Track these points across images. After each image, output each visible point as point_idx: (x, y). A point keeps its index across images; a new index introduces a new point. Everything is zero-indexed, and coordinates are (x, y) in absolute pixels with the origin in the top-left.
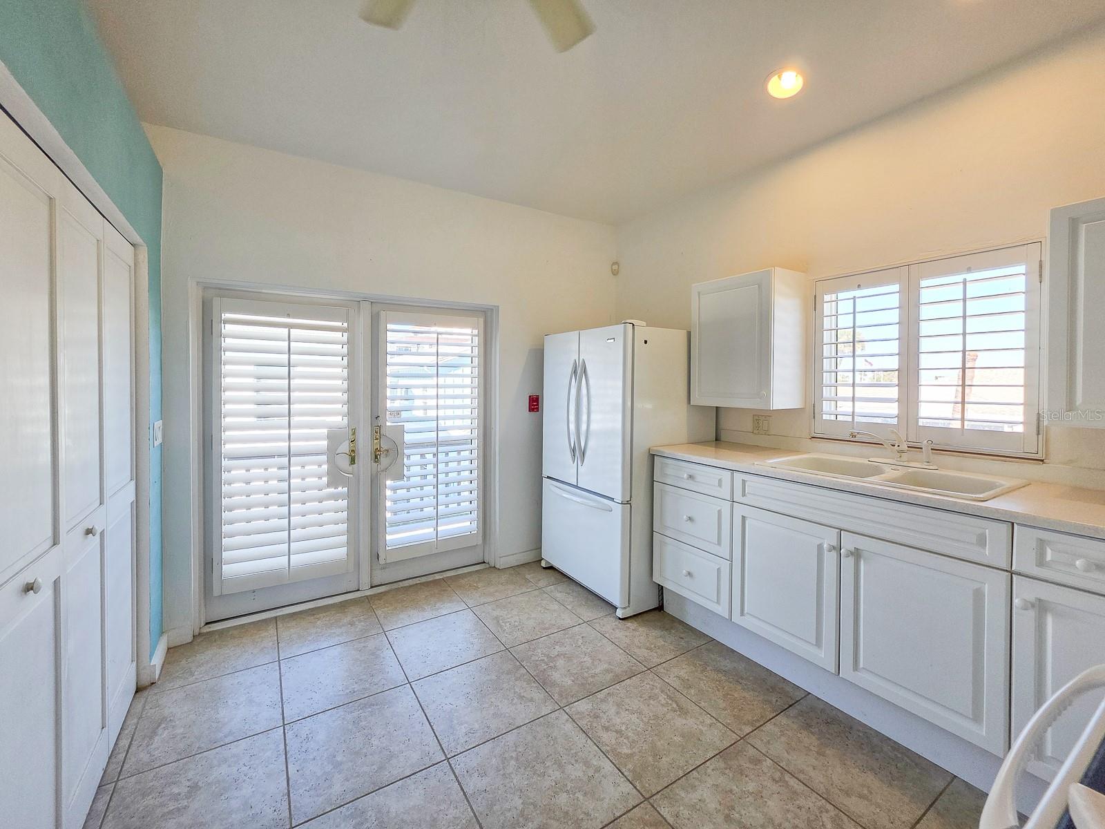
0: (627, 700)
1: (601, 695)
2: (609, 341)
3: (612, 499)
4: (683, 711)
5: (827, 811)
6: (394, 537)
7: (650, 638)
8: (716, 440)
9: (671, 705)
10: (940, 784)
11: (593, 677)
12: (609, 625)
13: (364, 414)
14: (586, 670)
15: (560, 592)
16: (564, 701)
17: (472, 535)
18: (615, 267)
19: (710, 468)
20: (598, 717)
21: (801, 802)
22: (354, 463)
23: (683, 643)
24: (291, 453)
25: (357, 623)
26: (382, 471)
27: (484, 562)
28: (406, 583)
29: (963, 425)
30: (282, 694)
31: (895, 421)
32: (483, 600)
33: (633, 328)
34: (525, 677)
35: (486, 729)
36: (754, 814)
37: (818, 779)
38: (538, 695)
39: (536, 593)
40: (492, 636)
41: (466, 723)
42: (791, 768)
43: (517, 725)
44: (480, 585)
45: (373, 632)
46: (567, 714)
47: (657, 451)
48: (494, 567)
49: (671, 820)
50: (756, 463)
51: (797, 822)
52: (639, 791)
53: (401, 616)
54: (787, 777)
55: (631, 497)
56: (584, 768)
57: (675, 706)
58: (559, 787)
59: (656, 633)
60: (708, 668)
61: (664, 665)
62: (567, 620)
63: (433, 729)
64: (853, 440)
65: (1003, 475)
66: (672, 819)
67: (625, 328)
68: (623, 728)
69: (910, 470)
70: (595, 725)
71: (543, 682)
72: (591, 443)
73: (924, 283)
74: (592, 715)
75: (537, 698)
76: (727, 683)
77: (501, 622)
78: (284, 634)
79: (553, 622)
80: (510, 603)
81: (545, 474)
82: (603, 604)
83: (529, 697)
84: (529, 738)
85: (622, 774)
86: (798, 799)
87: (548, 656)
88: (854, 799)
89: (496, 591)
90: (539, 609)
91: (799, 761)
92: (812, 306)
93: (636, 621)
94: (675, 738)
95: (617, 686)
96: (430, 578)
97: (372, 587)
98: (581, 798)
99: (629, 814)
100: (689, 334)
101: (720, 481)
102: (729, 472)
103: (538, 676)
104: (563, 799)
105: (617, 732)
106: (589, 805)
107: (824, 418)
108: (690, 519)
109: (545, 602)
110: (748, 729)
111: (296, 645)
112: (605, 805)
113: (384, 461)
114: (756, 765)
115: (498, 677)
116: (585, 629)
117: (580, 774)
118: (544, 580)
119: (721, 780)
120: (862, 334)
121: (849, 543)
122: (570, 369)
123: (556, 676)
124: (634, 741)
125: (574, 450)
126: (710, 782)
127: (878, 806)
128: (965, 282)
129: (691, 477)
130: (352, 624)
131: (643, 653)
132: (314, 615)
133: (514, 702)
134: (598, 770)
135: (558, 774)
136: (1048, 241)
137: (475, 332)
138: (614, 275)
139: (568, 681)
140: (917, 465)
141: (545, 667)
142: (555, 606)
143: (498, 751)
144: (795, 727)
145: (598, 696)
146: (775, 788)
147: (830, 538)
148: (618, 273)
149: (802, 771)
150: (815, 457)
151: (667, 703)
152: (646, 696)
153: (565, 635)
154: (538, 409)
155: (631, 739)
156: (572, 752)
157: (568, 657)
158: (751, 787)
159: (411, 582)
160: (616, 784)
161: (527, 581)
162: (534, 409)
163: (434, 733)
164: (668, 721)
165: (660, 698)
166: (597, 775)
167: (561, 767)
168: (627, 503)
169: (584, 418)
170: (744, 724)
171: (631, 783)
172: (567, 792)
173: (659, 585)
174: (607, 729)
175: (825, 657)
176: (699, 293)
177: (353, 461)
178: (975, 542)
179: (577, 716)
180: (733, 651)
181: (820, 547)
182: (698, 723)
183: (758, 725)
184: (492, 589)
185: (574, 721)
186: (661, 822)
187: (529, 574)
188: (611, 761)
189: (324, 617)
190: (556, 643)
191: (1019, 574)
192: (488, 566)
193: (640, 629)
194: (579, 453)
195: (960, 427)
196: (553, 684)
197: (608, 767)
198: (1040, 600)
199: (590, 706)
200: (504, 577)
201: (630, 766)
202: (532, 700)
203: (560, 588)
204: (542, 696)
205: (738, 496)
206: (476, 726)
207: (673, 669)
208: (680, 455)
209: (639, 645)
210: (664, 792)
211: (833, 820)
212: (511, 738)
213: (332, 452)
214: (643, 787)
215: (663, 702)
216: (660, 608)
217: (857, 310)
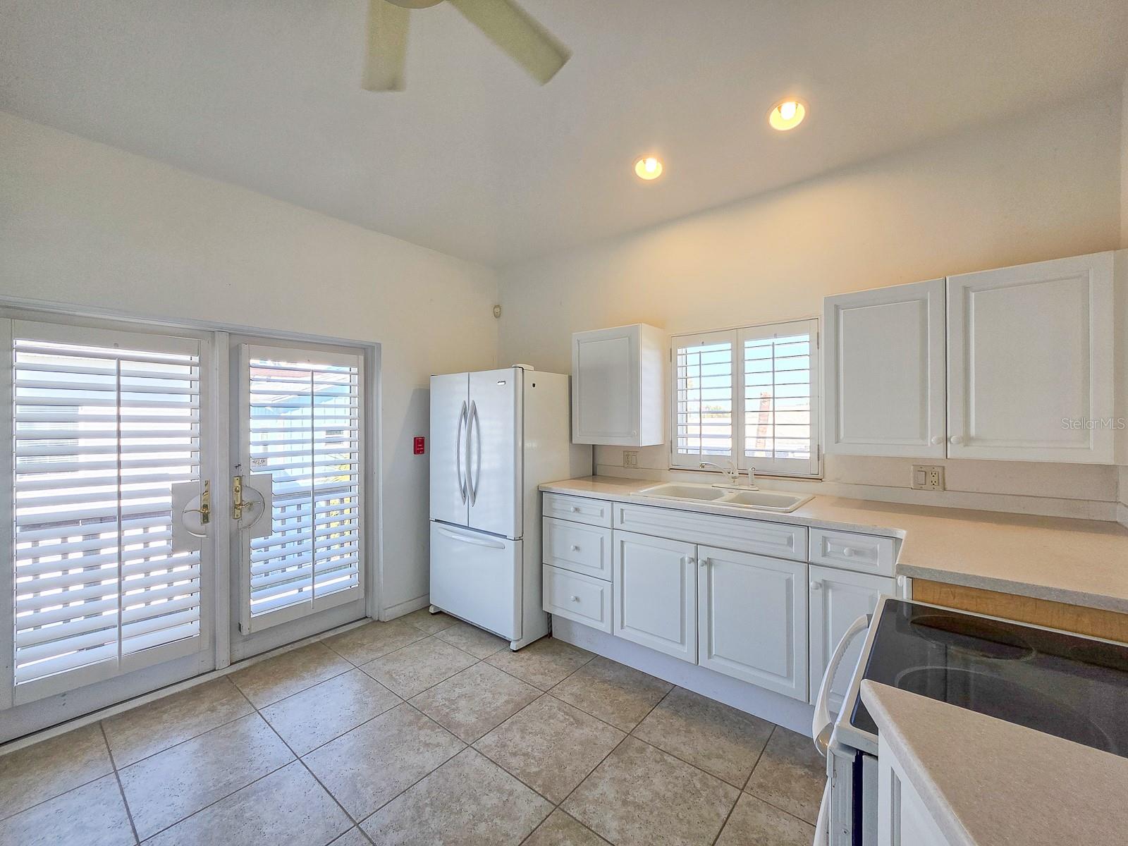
0: (530, 725)
1: (504, 726)
2: (500, 384)
3: (505, 537)
4: (579, 723)
5: (696, 775)
6: (260, 603)
7: (544, 665)
8: (593, 475)
9: (568, 720)
10: (767, 733)
11: (495, 710)
12: (505, 659)
13: (220, 464)
14: (488, 705)
15: (453, 636)
16: (471, 739)
17: (352, 589)
18: (497, 310)
19: (590, 501)
20: (504, 746)
21: (677, 773)
22: (208, 521)
23: (572, 663)
24: (122, 514)
25: (219, 707)
26: (245, 528)
27: (366, 617)
28: (276, 653)
29: (774, 455)
30: (128, 809)
31: (729, 453)
32: (371, 656)
33: (523, 372)
34: (428, 724)
35: (394, 784)
36: (644, 793)
37: (687, 751)
38: (443, 739)
39: (428, 639)
40: (387, 691)
41: (372, 783)
42: (668, 749)
43: (427, 772)
44: (365, 641)
45: (244, 713)
46: (476, 750)
47: (545, 487)
48: (378, 620)
49: (579, 818)
50: (631, 493)
51: (675, 789)
52: (549, 801)
53: (276, 689)
54: (666, 757)
55: (523, 533)
56: (498, 795)
57: (572, 720)
58: (477, 818)
59: (547, 658)
60: (596, 681)
61: (558, 686)
62: (463, 661)
63: (335, 800)
64: (702, 470)
65: (798, 491)
66: (580, 816)
67: (515, 371)
68: (530, 750)
69: (742, 492)
70: (503, 753)
71: (447, 726)
72: (483, 483)
73: (747, 344)
74: (499, 745)
75: (443, 742)
76: (613, 691)
77: (394, 675)
78: (117, 740)
79: (450, 666)
80: (401, 655)
81: (433, 516)
82: (496, 641)
83: (435, 743)
84: (441, 781)
85: (534, 790)
86: (675, 772)
87: (449, 700)
88: (714, 761)
89: (385, 645)
90: (433, 655)
91: (673, 741)
92: (669, 359)
93: (529, 651)
94: (575, 748)
95: (519, 714)
96: (305, 643)
97: (231, 664)
98: (499, 822)
99: (544, 824)
100: (570, 378)
101: (602, 512)
102: (610, 503)
103: (441, 721)
104: (482, 828)
105: (524, 755)
106: (506, 826)
107: (679, 452)
108: (577, 548)
109: (437, 648)
110: (633, 725)
111: (138, 748)
112: (522, 822)
113: (247, 516)
114: (642, 753)
115: (400, 731)
116: (483, 668)
117: (495, 801)
118: (434, 626)
119: (617, 773)
120: (706, 382)
121: (704, 554)
122: (458, 411)
123: (459, 717)
124: (540, 759)
125: (464, 492)
126: (608, 776)
127: (730, 761)
128: (773, 345)
129: (577, 510)
130: (213, 710)
131: (538, 679)
132: (156, 708)
133: (421, 750)
134: (511, 793)
135: (474, 807)
136: (823, 317)
137: (355, 370)
138: (496, 317)
139: (472, 719)
140: (745, 487)
141: (447, 711)
142: (450, 650)
143: (410, 802)
144: (667, 715)
145: (503, 727)
146: (658, 767)
147: (689, 553)
148: (499, 316)
149: (676, 749)
150: (671, 485)
151: (565, 719)
152: (546, 717)
153: (463, 676)
154: (423, 450)
155: (537, 759)
156: (485, 783)
157: (469, 697)
158: (640, 772)
159: (281, 651)
160: (529, 801)
161: (416, 630)
162: (420, 451)
163: (337, 802)
164: (568, 735)
165: (559, 716)
166: (511, 798)
167: (476, 799)
168: (519, 539)
169: (474, 458)
170: (630, 722)
171: (542, 796)
172: (486, 821)
173: (548, 613)
174: (514, 754)
175: (686, 652)
176: (578, 341)
177: (206, 518)
178: (786, 543)
179: (485, 750)
180: (614, 662)
181: (682, 560)
182: (593, 730)
183: (640, 720)
184: (379, 644)
185: (483, 755)
186: (571, 822)
187: (417, 623)
188: (522, 782)
189: (171, 708)
190: (455, 685)
191: (813, 564)
192: (370, 621)
193: (534, 658)
194: (469, 492)
195: (771, 456)
196: (459, 725)
197: (520, 788)
198: (825, 581)
199: (496, 738)
200: (391, 630)
201: (540, 782)
202: (438, 745)
203: (451, 632)
204: (448, 739)
205: (617, 524)
206: (384, 784)
207: (566, 688)
208: (566, 491)
209: (535, 672)
210: (571, 796)
211: (701, 781)
212: (422, 786)
213: (178, 509)
214: (553, 797)
215: (562, 718)
216: (550, 635)
217: (702, 363)
